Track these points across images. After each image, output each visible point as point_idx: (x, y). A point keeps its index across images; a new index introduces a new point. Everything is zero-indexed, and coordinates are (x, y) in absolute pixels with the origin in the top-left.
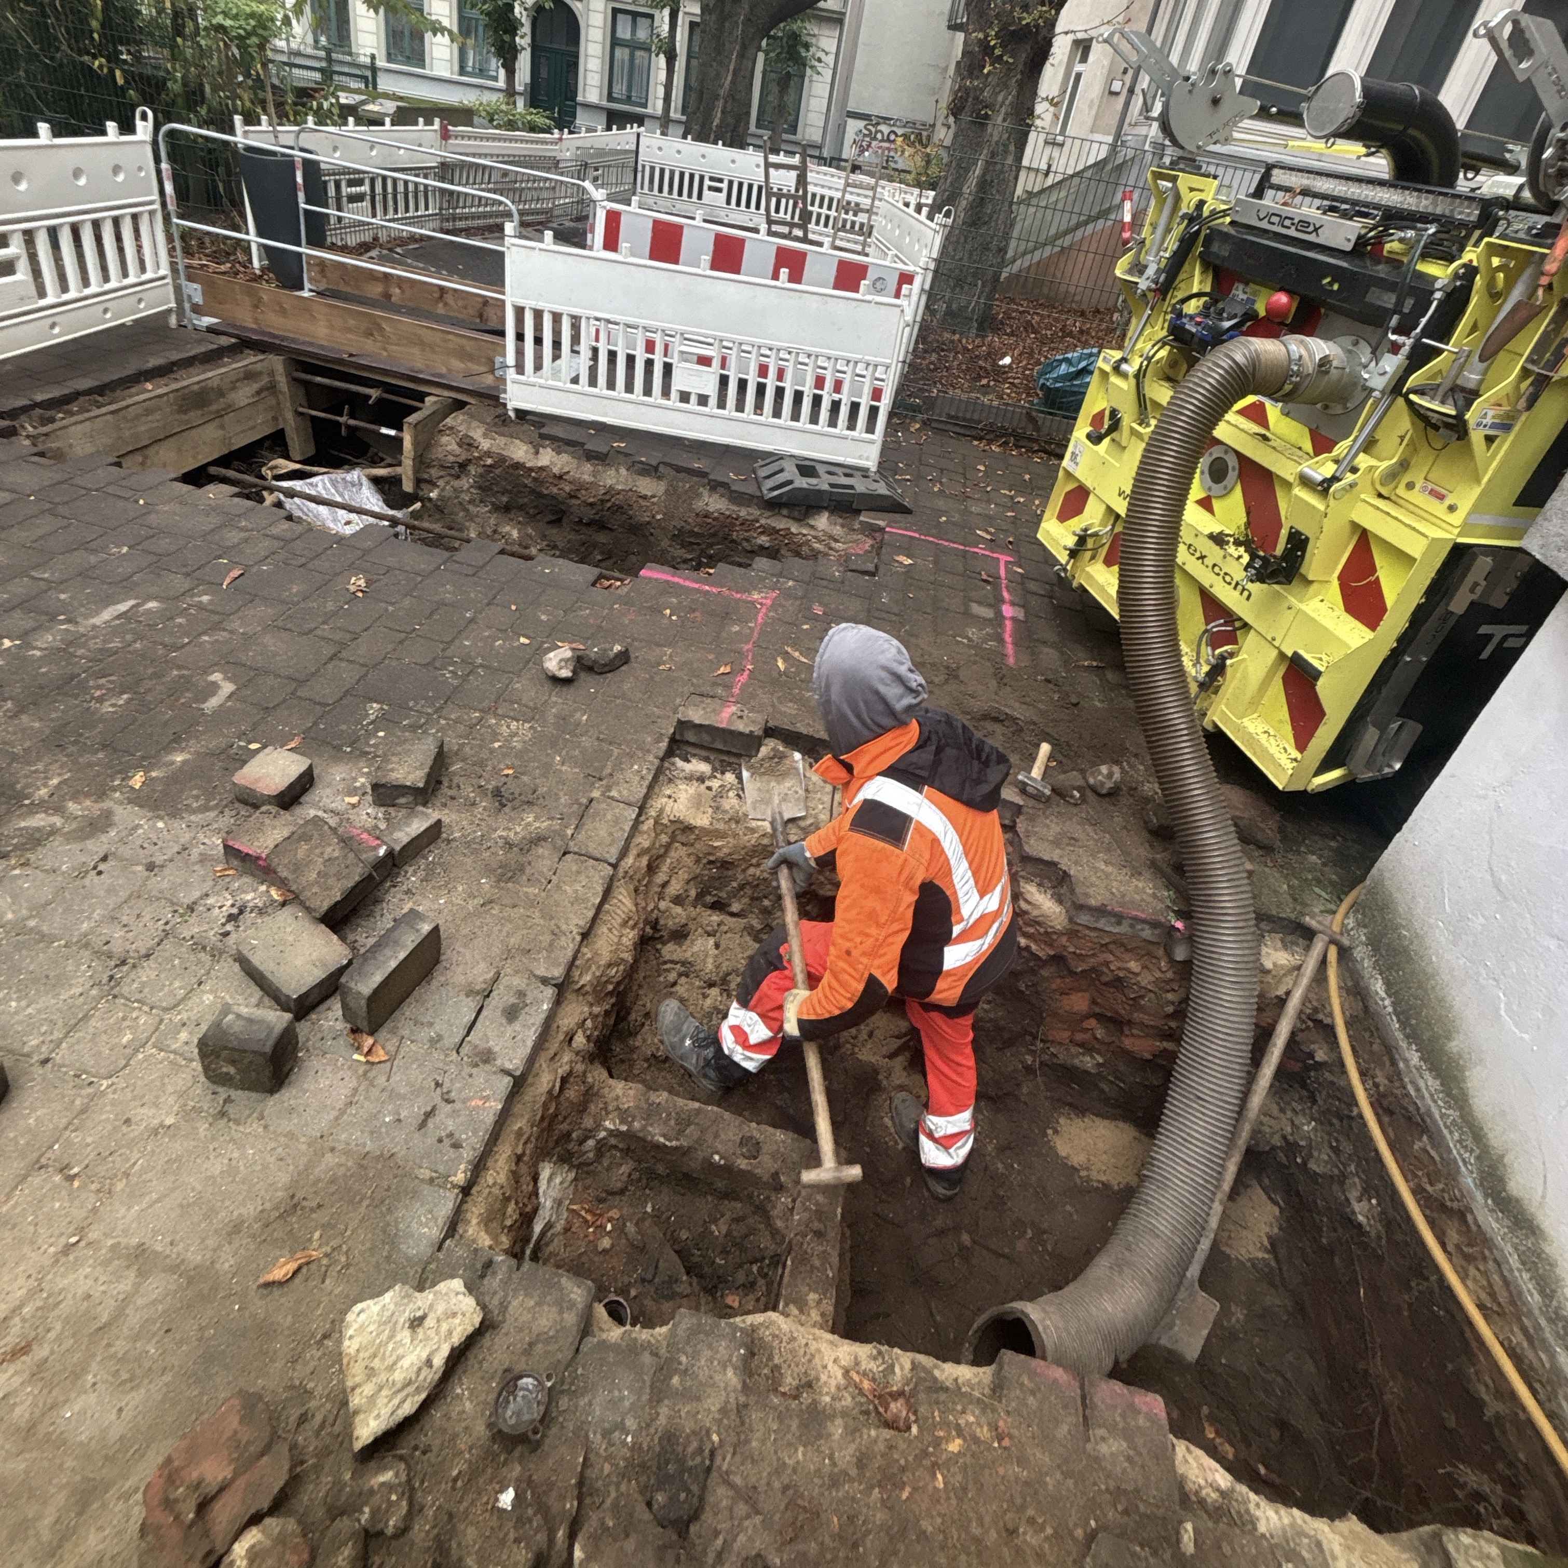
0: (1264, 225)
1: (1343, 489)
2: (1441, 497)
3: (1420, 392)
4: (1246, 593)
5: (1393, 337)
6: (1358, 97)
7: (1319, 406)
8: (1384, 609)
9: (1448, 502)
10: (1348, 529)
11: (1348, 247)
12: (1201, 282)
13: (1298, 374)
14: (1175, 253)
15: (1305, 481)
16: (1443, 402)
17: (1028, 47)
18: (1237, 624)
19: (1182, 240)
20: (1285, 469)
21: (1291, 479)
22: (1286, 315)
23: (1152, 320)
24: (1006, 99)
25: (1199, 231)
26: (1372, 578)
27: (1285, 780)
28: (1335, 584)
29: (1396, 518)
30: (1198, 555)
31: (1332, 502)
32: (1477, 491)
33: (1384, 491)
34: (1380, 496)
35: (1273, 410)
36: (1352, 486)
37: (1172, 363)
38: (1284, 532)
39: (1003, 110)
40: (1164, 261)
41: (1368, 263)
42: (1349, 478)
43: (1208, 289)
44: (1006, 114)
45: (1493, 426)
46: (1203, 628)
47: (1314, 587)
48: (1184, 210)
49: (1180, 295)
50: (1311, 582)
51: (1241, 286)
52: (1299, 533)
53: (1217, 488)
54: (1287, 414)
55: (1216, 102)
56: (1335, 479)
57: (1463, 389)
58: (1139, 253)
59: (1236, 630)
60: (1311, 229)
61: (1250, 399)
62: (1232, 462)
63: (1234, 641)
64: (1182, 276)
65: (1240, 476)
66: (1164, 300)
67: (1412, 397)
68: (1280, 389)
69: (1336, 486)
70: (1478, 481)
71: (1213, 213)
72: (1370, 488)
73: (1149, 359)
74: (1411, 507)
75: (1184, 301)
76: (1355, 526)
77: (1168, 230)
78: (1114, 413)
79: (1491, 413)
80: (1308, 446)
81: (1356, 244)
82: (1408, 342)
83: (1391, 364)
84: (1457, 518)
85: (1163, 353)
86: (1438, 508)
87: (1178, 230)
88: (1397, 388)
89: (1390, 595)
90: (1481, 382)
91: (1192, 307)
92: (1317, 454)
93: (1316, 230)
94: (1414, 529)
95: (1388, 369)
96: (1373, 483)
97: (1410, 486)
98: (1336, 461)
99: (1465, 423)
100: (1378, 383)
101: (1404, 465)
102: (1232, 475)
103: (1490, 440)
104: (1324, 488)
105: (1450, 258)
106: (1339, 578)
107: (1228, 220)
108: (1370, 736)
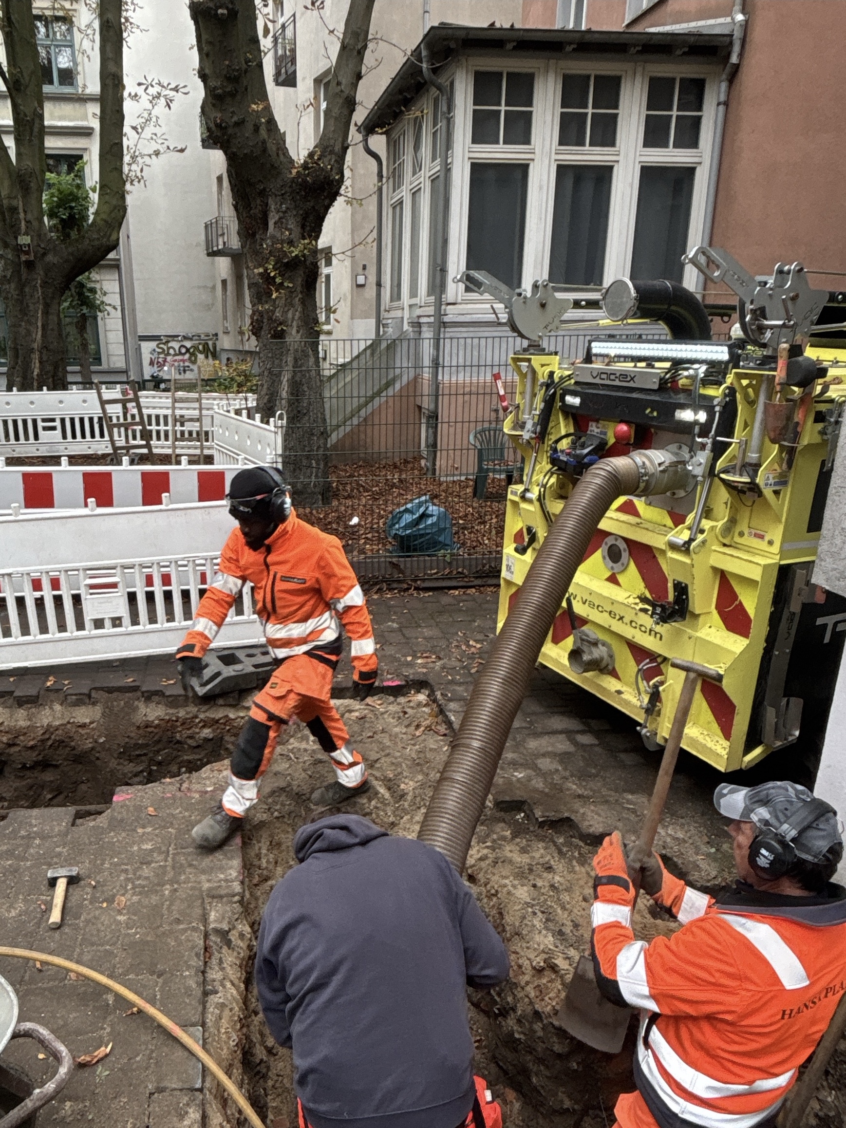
0: (597, 381)
1: (698, 546)
2: (762, 537)
3: (726, 471)
4: (658, 636)
5: (699, 440)
6: (633, 292)
7: (668, 494)
8: (750, 620)
9: (767, 538)
10: (710, 574)
11: (656, 387)
12: (566, 426)
13: (646, 474)
14: (542, 410)
15: (673, 547)
16: (741, 475)
17: (302, 273)
18: (659, 660)
19: (545, 401)
20: (658, 541)
21: (663, 547)
22: (629, 438)
23: (539, 459)
24: (294, 315)
25: (555, 393)
26: (737, 603)
27: (725, 765)
28: (715, 613)
29: (738, 557)
30: (618, 617)
31: (694, 556)
32: (781, 528)
33: (726, 541)
34: (725, 545)
35: (640, 504)
36: (704, 542)
37: (561, 485)
38: (670, 585)
39: (295, 324)
40: (536, 418)
41: (672, 394)
42: (700, 537)
43: (572, 431)
44: (298, 327)
45: (776, 484)
46: (636, 670)
47: (701, 619)
48: (541, 380)
49: (553, 438)
50: (699, 615)
51: (594, 424)
52: (679, 583)
53: (617, 567)
54: (650, 504)
55: (543, 306)
56: (691, 540)
57: (751, 465)
58: (517, 415)
59: (659, 665)
60: (629, 379)
61: (621, 500)
62: (622, 545)
63: (661, 673)
64: (551, 425)
65: (630, 554)
66: (543, 443)
67: (723, 476)
68: (638, 487)
69: (694, 544)
70: (780, 522)
71: (561, 378)
72: (716, 542)
73: (544, 486)
74: (746, 548)
75: (557, 441)
76: (715, 569)
77: (534, 395)
78: (529, 530)
79: (771, 476)
80: (669, 523)
81: (660, 384)
82: (709, 441)
83: (703, 457)
84: (776, 548)
85: (553, 480)
86: (763, 545)
87: (541, 394)
88: (711, 473)
89: (751, 610)
90: (760, 457)
91: (564, 444)
92: (676, 526)
93: (632, 379)
94: (751, 562)
95: (702, 461)
96: (717, 538)
97: (741, 534)
98: (690, 528)
99: (757, 486)
100: (699, 471)
101: (733, 521)
102: (625, 555)
103: (777, 493)
104: (685, 548)
105: (719, 383)
106: (716, 608)
107: (573, 381)
108: (770, 715)
